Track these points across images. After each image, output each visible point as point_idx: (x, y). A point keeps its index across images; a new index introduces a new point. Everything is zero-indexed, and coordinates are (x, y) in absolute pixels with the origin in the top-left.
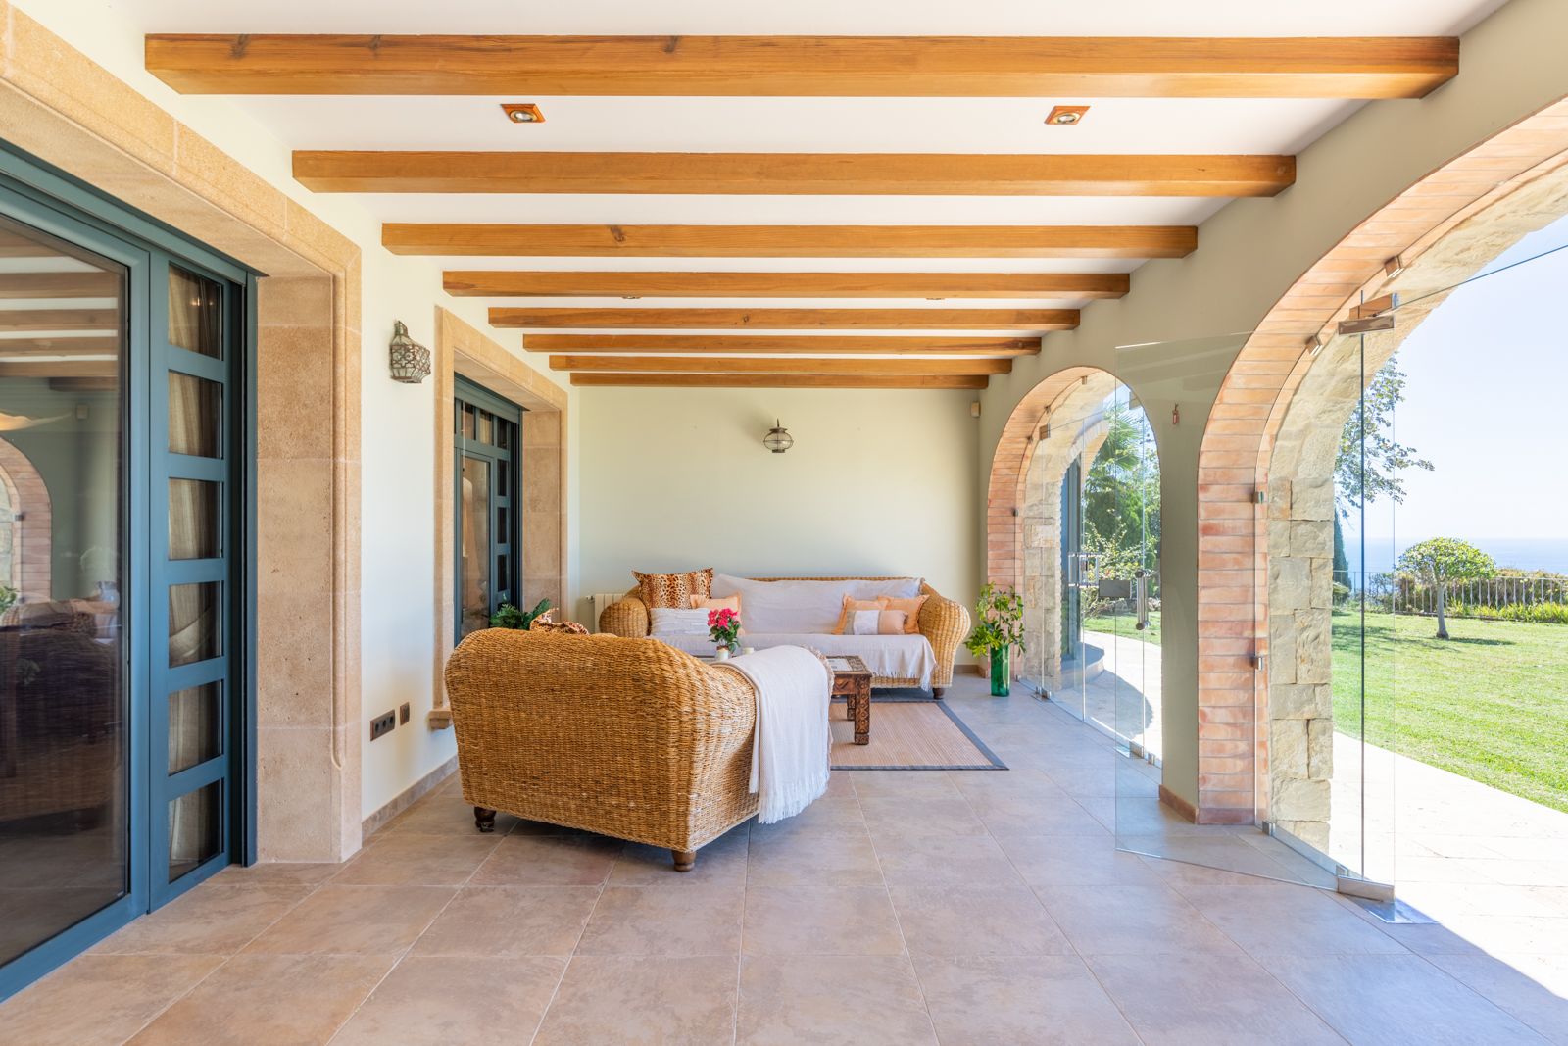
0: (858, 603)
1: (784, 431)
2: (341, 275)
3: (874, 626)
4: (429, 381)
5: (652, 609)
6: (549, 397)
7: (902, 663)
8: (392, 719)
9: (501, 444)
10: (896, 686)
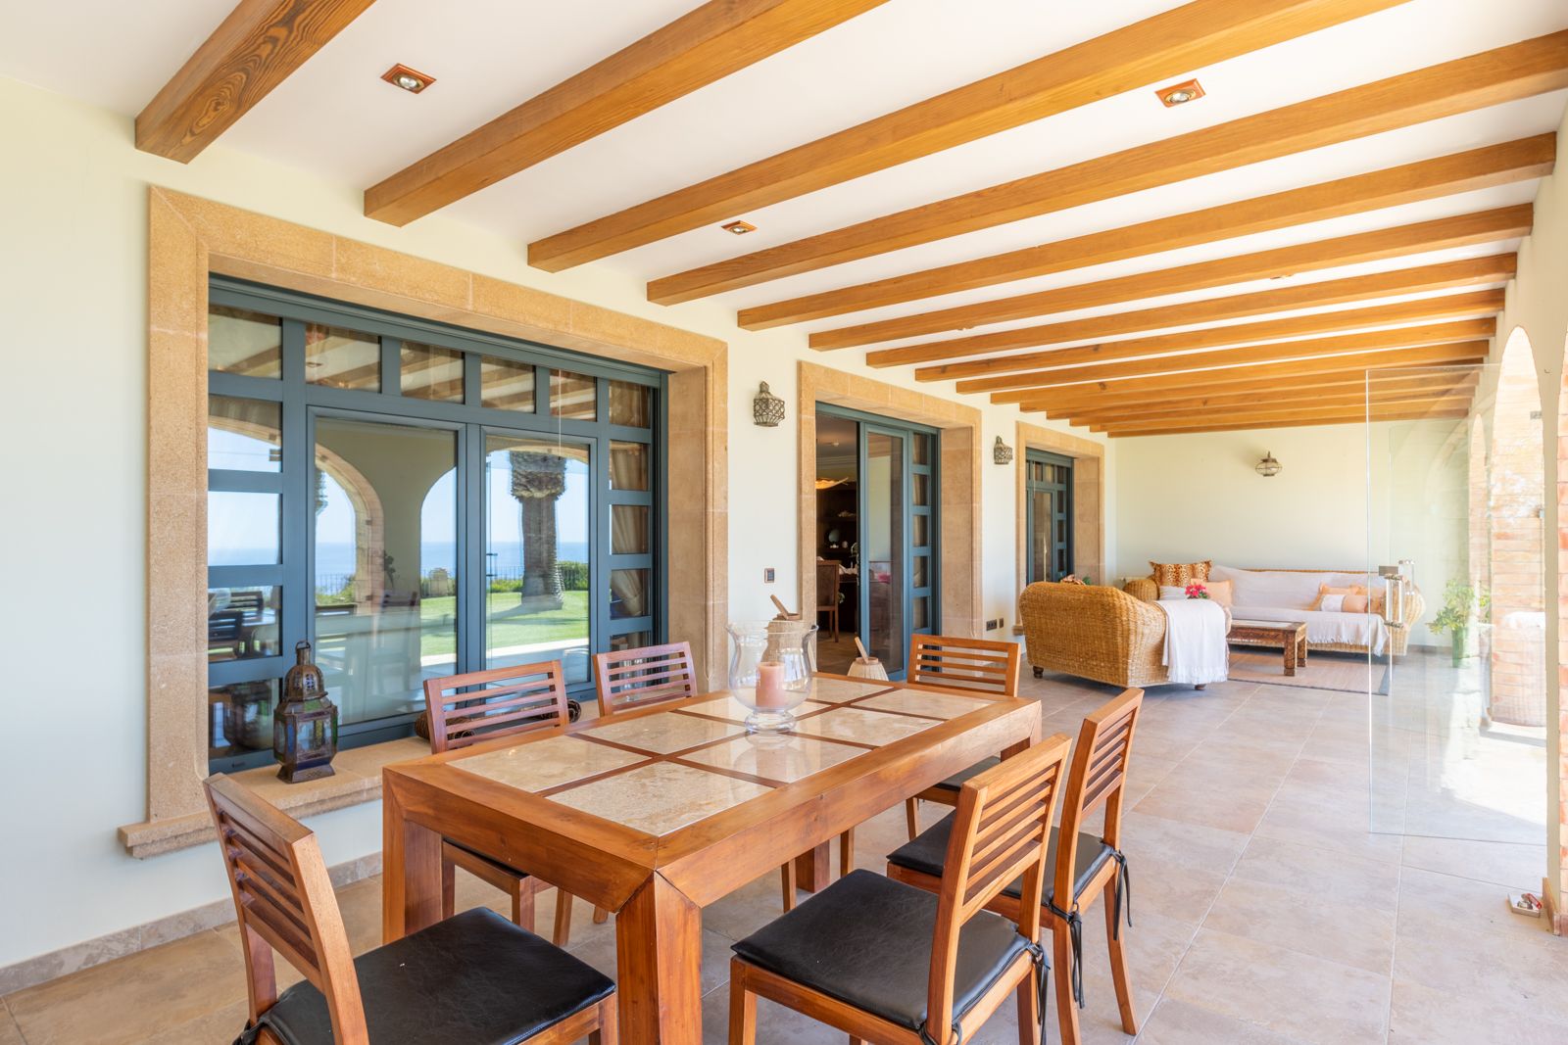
0: (1331, 590)
1: (1274, 461)
2: (974, 426)
3: (1339, 606)
4: (1012, 463)
5: (1161, 587)
6: (1089, 451)
7: (1358, 634)
8: (996, 624)
9: (1060, 482)
10: (1353, 651)
